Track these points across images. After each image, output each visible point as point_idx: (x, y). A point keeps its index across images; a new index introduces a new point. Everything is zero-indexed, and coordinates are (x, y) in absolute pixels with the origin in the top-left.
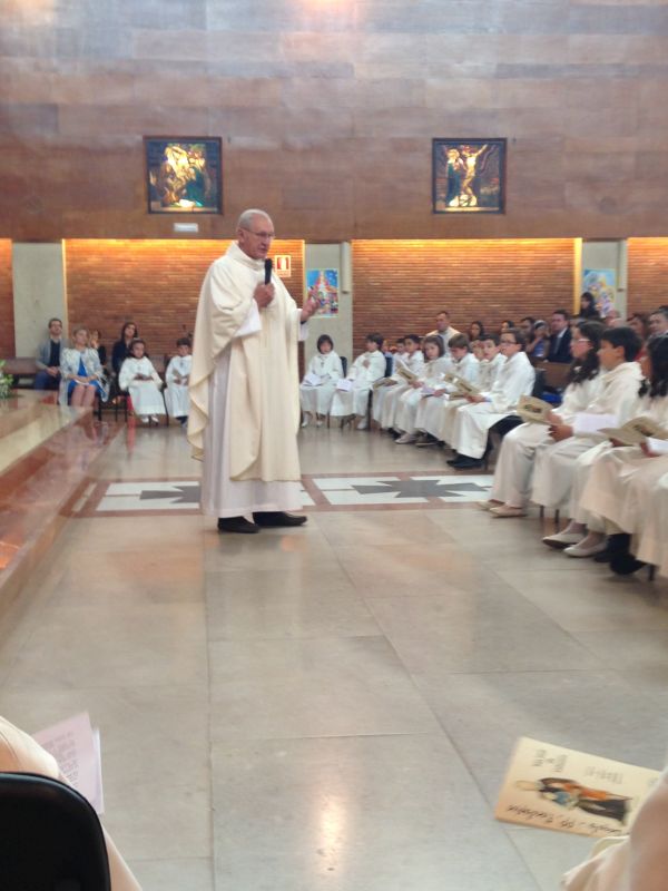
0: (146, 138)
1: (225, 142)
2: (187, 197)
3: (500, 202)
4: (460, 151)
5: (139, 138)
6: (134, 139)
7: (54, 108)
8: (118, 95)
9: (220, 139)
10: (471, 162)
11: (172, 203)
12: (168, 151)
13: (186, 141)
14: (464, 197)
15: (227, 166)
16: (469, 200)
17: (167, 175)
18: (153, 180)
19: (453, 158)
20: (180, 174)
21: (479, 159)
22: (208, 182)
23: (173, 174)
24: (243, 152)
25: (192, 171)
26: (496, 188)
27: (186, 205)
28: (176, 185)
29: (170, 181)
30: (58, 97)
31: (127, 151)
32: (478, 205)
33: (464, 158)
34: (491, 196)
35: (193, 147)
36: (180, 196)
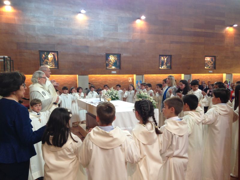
0: (106, 54)
1: (121, 55)
2: (114, 66)
3: (171, 67)
4: (164, 57)
5: (105, 54)
6: (104, 54)
7: (88, 47)
8: (101, 45)
9: (120, 54)
10: (166, 59)
11: (111, 67)
12: (110, 56)
13: (113, 54)
14: (164, 66)
15: (122, 59)
16: (165, 67)
17: (110, 61)
18: (107, 62)
19: (162, 58)
20: (112, 61)
21: (167, 59)
22: (118, 63)
23: (111, 61)
24: (125, 57)
25: (115, 61)
26: (170, 64)
27: (113, 67)
28: (112, 63)
29: (110, 62)
30: (89, 45)
31: (103, 56)
32: (167, 68)
33: (164, 58)
34: (169, 66)
35: (115, 56)
36: (112, 66)
